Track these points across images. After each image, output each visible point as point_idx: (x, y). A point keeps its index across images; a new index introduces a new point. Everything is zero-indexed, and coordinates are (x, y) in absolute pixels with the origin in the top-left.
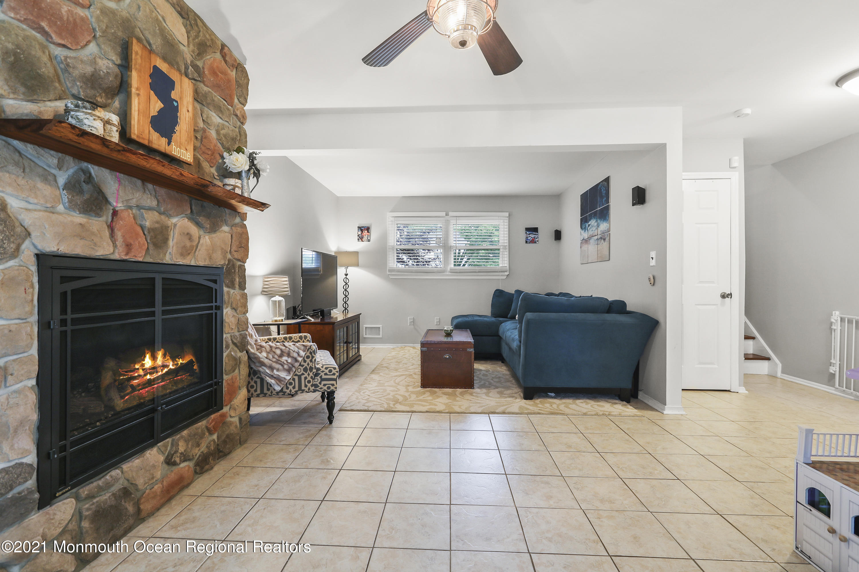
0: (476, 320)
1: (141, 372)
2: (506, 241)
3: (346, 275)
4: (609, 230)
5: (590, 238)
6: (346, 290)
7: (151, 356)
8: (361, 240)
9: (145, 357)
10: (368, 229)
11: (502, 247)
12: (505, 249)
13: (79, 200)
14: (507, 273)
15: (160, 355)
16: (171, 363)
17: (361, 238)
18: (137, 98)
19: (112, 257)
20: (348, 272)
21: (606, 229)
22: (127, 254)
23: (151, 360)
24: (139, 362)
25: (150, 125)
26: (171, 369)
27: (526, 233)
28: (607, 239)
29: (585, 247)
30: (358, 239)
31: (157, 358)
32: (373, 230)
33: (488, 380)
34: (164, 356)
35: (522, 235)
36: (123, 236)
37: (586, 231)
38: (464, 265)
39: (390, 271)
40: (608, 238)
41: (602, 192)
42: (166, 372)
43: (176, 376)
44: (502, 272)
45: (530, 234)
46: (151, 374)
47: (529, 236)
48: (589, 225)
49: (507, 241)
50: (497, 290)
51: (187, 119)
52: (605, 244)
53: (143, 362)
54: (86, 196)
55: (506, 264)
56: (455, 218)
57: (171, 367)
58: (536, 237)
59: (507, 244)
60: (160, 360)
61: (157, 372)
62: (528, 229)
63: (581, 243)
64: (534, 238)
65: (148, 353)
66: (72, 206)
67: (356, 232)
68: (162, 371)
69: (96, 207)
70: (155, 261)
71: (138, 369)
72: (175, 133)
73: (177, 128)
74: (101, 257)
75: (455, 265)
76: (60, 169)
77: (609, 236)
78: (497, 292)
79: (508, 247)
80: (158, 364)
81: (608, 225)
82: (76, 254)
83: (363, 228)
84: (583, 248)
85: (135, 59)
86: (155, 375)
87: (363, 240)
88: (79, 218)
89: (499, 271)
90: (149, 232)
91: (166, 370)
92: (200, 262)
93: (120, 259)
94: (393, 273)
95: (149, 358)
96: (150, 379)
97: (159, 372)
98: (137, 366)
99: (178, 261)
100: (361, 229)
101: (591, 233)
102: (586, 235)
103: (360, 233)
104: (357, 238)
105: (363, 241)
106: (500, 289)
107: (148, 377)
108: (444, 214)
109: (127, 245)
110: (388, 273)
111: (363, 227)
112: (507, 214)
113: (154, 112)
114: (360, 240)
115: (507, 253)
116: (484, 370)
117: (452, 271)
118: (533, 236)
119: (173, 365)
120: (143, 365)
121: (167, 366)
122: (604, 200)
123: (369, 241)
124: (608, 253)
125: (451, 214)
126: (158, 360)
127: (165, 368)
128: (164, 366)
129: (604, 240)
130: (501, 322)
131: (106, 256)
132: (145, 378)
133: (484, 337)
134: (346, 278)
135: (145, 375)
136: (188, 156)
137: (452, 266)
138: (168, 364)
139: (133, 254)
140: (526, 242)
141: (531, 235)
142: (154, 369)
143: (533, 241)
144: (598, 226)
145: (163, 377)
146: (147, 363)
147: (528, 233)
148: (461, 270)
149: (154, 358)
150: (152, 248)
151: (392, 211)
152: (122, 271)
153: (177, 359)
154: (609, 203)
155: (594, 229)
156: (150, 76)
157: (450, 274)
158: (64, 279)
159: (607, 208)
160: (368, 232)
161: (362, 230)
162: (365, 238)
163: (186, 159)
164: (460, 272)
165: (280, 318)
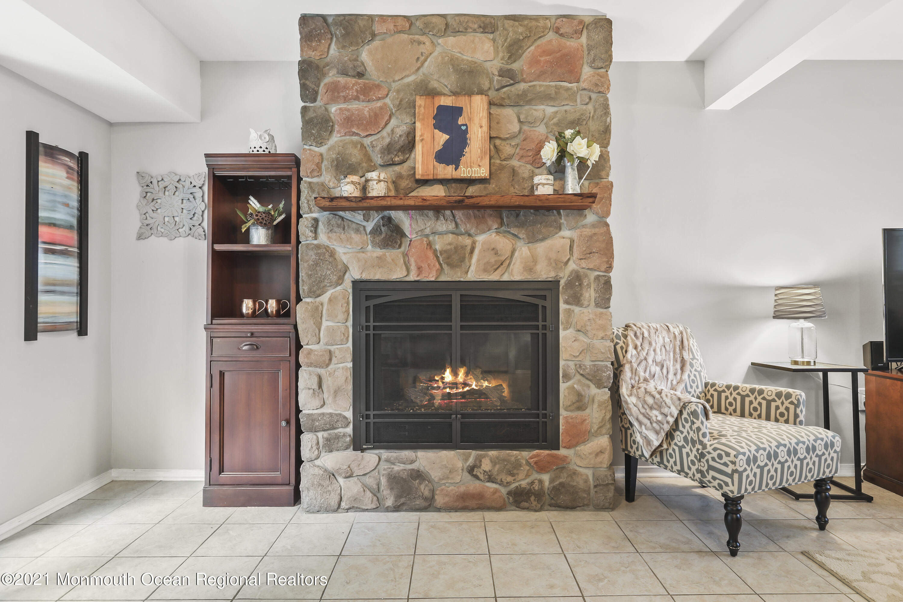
1: (440, 384)
7: (452, 371)
9: (445, 371)
13: (378, 239)
15: (462, 372)
16: (474, 383)
18: (421, 143)
19: (407, 279)
22: (418, 276)
23: (452, 375)
24: (439, 375)
25: (435, 160)
26: (473, 388)
31: (458, 375)
34: (467, 374)
36: (415, 261)
42: (468, 391)
43: (480, 398)
46: (451, 388)
51: (480, 135)
53: (443, 376)
54: (383, 235)
57: (474, 386)
60: (461, 377)
61: (457, 388)
65: (448, 368)
66: (374, 244)
68: (463, 388)
69: (392, 242)
70: (453, 280)
71: (438, 381)
72: (464, 155)
73: (467, 149)
74: (398, 280)
76: (367, 221)
80: (458, 380)
82: (378, 279)
85: (418, 112)
86: (454, 391)
88: (379, 252)
90: (441, 254)
91: (467, 388)
92: (515, 277)
93: (413, 280)
95: (450, 373)
96: (449, 393)
97: (460, 389)
98: (437, 378)
99: (481, 277)
107: (448, 390)
109: (419, 268)
113: (438, 147)
119: (476, 386)
120: (443, 378)
121: (470, 385)
126: (459, 377)
127: (467, 386)
128: (465, 384)
131: (402, 279)
132: (444, 390)
135: (445, 388)
136: (481, 172)
138: (470, 383)
139: (424, 275)
142: (454, 385)
145: (463, 395)
146: (447, 377)
149: (455, 373)
150: (447, 268)
152: (416, 290)
153: (482, 381)
156: (434, 118)
158: (368, 298)
163: (479, 175)
165: (806, 360)
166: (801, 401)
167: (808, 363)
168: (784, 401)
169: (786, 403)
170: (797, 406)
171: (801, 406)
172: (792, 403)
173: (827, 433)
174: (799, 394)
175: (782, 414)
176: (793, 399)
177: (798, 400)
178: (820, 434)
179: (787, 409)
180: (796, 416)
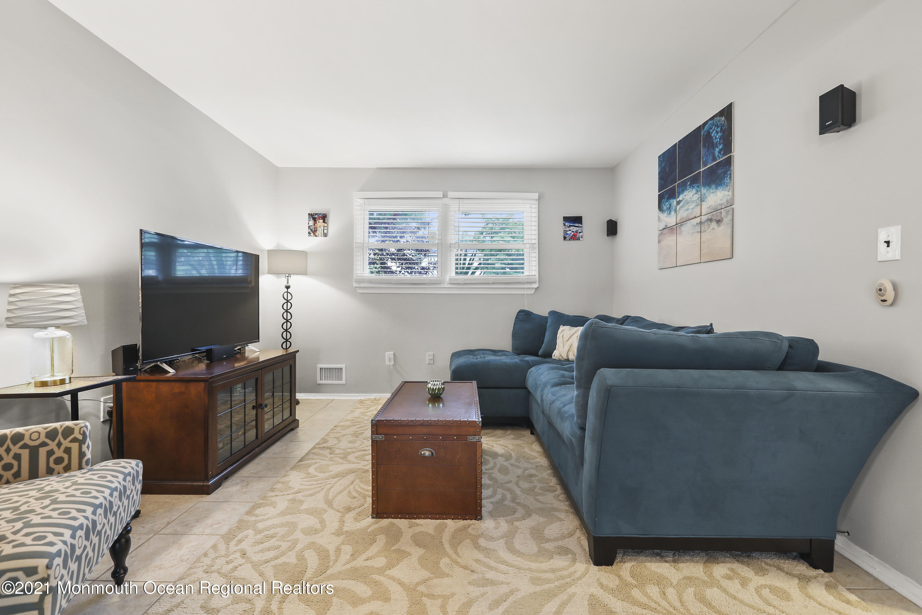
0: (488, 362)
2: (534, 237)
3: (288, 287)
4: (730, 203)
5: (680, 224)
6: (287, 311)
8: (314, 234)
10: (324, 217)
11: (528, 246)
12: (533, 248)
14: (536, 286)
17: (313, 231)
20: (290, 284)
21: (724, 201)
27: (564, 225)
28: (727, 220)
29: (670, 240)
30: (309, 233)
32: (331, 219)
33: (509, 485)
35: (559, 227)
37: (673, 213)
38: (473, 273)
39: (358, 281)
40: (730, 217)
41: (712, 138)
44: (528, 283)
45: (570, 226)
47: (568, 229)
48: (678, 203)
49: (536, 237)
50: (521, 311)
52: (723, 230)
55: (535, 272)
56: (457, 201)
58: (580, 231)
59: (536, 241)
62: (566, 219)
63: (660, 235)
64: (577, 232)
67: (305, 223)
75: (457, 273)
77: (730, 213)
78: (521, 313)
79: (537, 246)
81: (730, 193)
83: (316, 216)
84: (664, 243)
87: (317, 234)
89: (524, 281)
94: (362, 285)
100: (313, 217)
101: (683, 214)
102: (671, 220)
103: (311, 223)
104: (307, 230)
105: (316, 236)
106: (526, 309)
108: (440, 194)
110: (355, 285)
111: (316, 214)
112: (536, 196)
114: (312, 234)
115: (535, 255)
116: (502, 455)
117: (453, 283)
118: (574, 229)
122: (717, 150)
123: (325, 235)
124: (729, 245)
125: (451, 194)
129: (719, 222)
130: (530, 365)
133: (501, 390)
134: (288, 292)
137: (453, 274)
140: (565, 238)
141: (571, 228)
143: (575, 237)
144: (702, 200)
147: (567, 224)
148: (467, 280)
151: (361, 190)
154: (731, 152)
155: (692, 206)
157: (450, 286)
159: (728, 163)
160: (324, 222)
161: (315, 219)
162: (320, 231)
164: (464, 284)
165: (58, 378)
166: (88, 434)
167: (62, 382)
168: (62, 440)
169: (66, 443)
170: (82, 442)
171: (88, 439)
172: (75, 440)
173: (130, 463)
174: (83, 425)
175: (59, 461)
176: (77, 434)
177: (84, 434)
178: (125, 467)
179: (68, 451)
180: (82, 455)
